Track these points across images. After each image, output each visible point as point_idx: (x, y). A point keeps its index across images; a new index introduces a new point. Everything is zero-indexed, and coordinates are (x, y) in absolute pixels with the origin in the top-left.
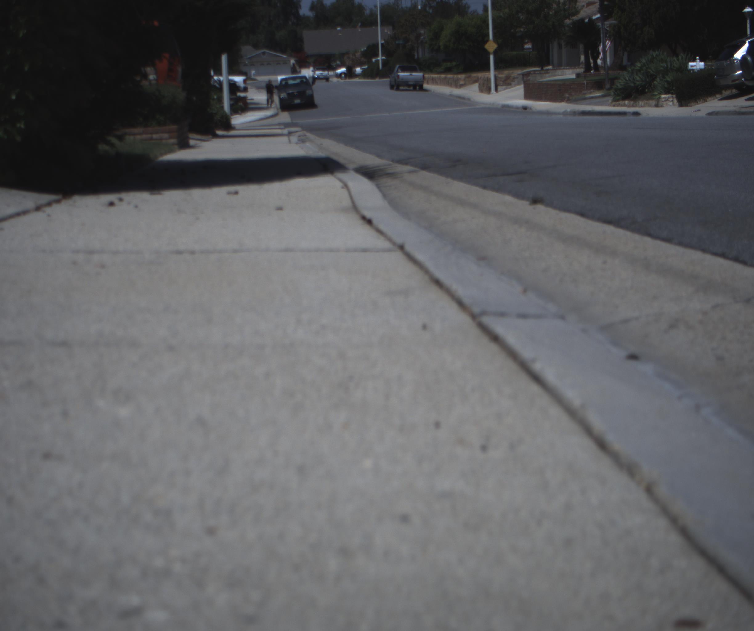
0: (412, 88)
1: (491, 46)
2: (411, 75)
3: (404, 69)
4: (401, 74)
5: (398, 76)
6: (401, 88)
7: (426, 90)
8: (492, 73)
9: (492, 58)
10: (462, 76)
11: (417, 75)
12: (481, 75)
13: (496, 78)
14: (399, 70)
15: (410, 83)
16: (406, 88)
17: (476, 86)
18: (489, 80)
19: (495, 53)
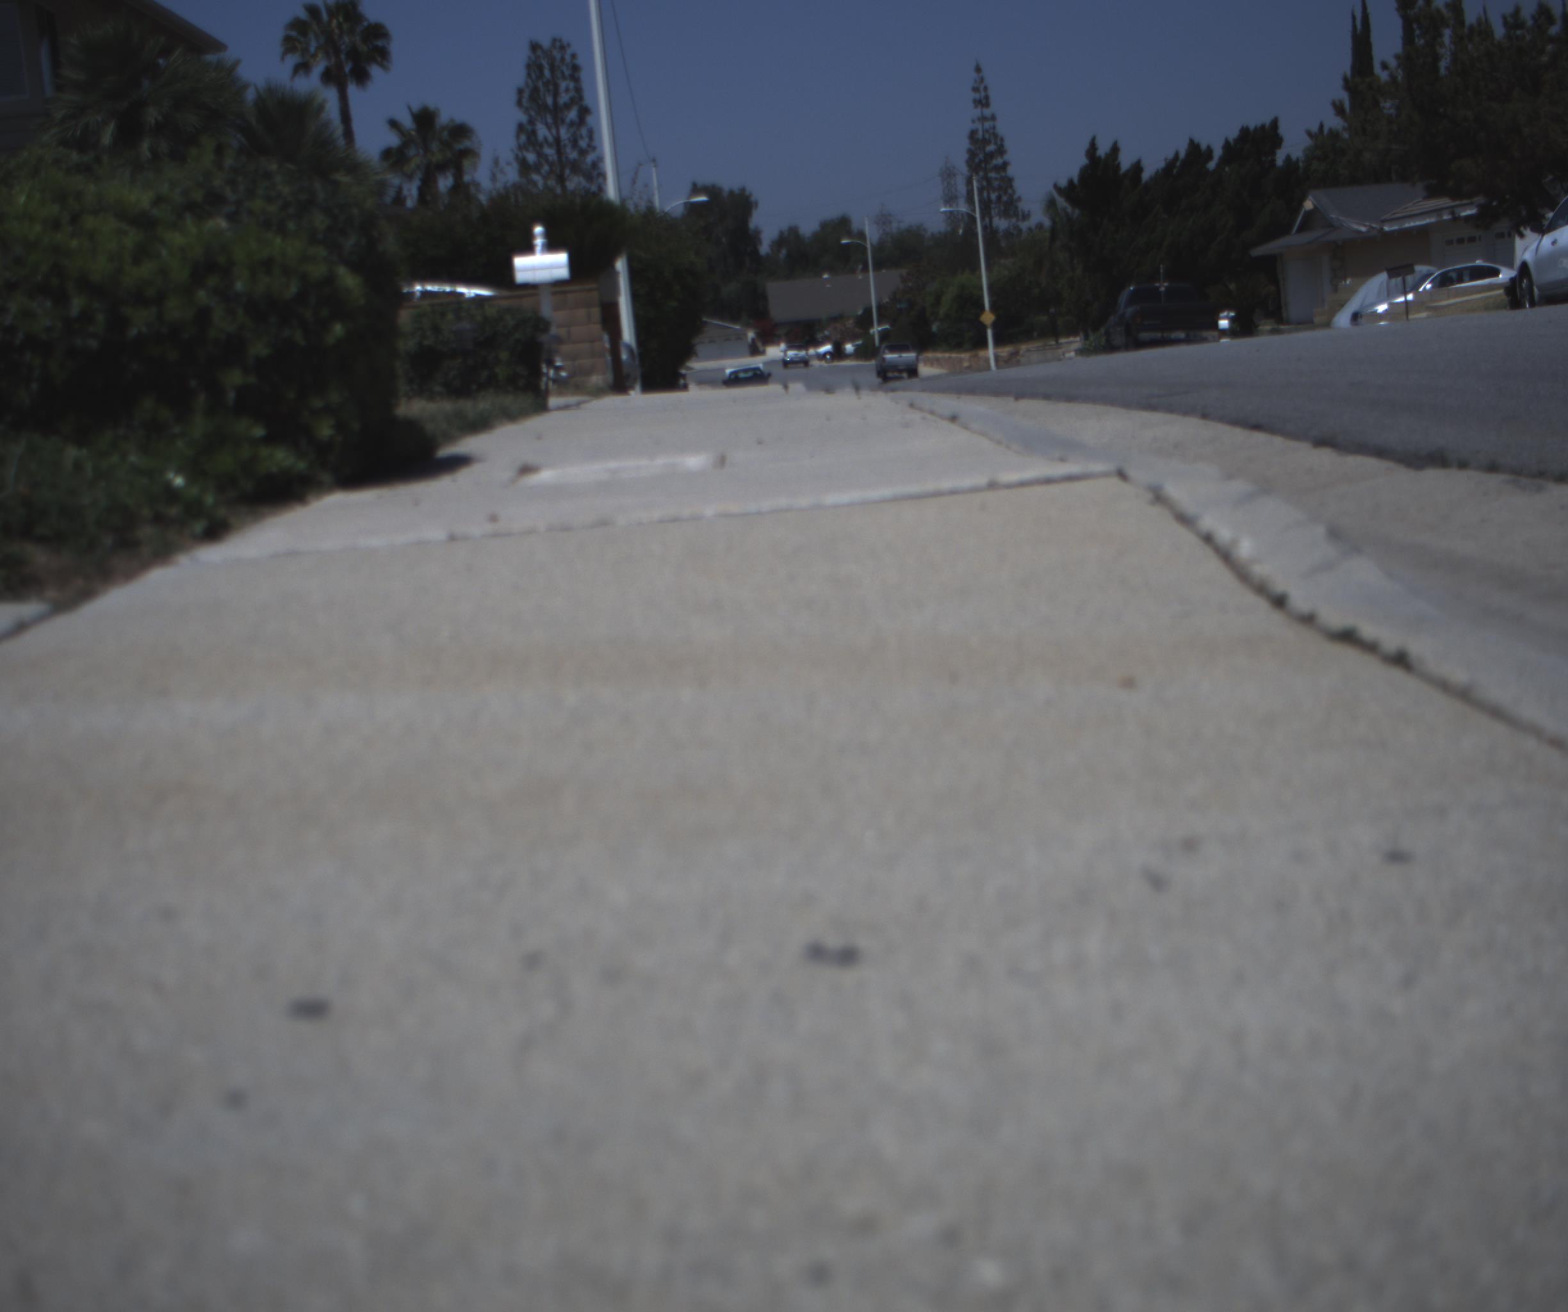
0: (905, 375)
1: (988, 318)
2: (900, 357)
3: (893, 349)
4: (890, 356)
5: (884, 359)
6: (890, 375)
7: (921, 376)
8: (991, 351)
9: (990, 333)
10: (965, 356)
11: (909, 356)
12: (982, 353)
13: (996, 357)
14: (886, 351)
15: (901, 368)
16: (896, 374)
19: (995, 325)
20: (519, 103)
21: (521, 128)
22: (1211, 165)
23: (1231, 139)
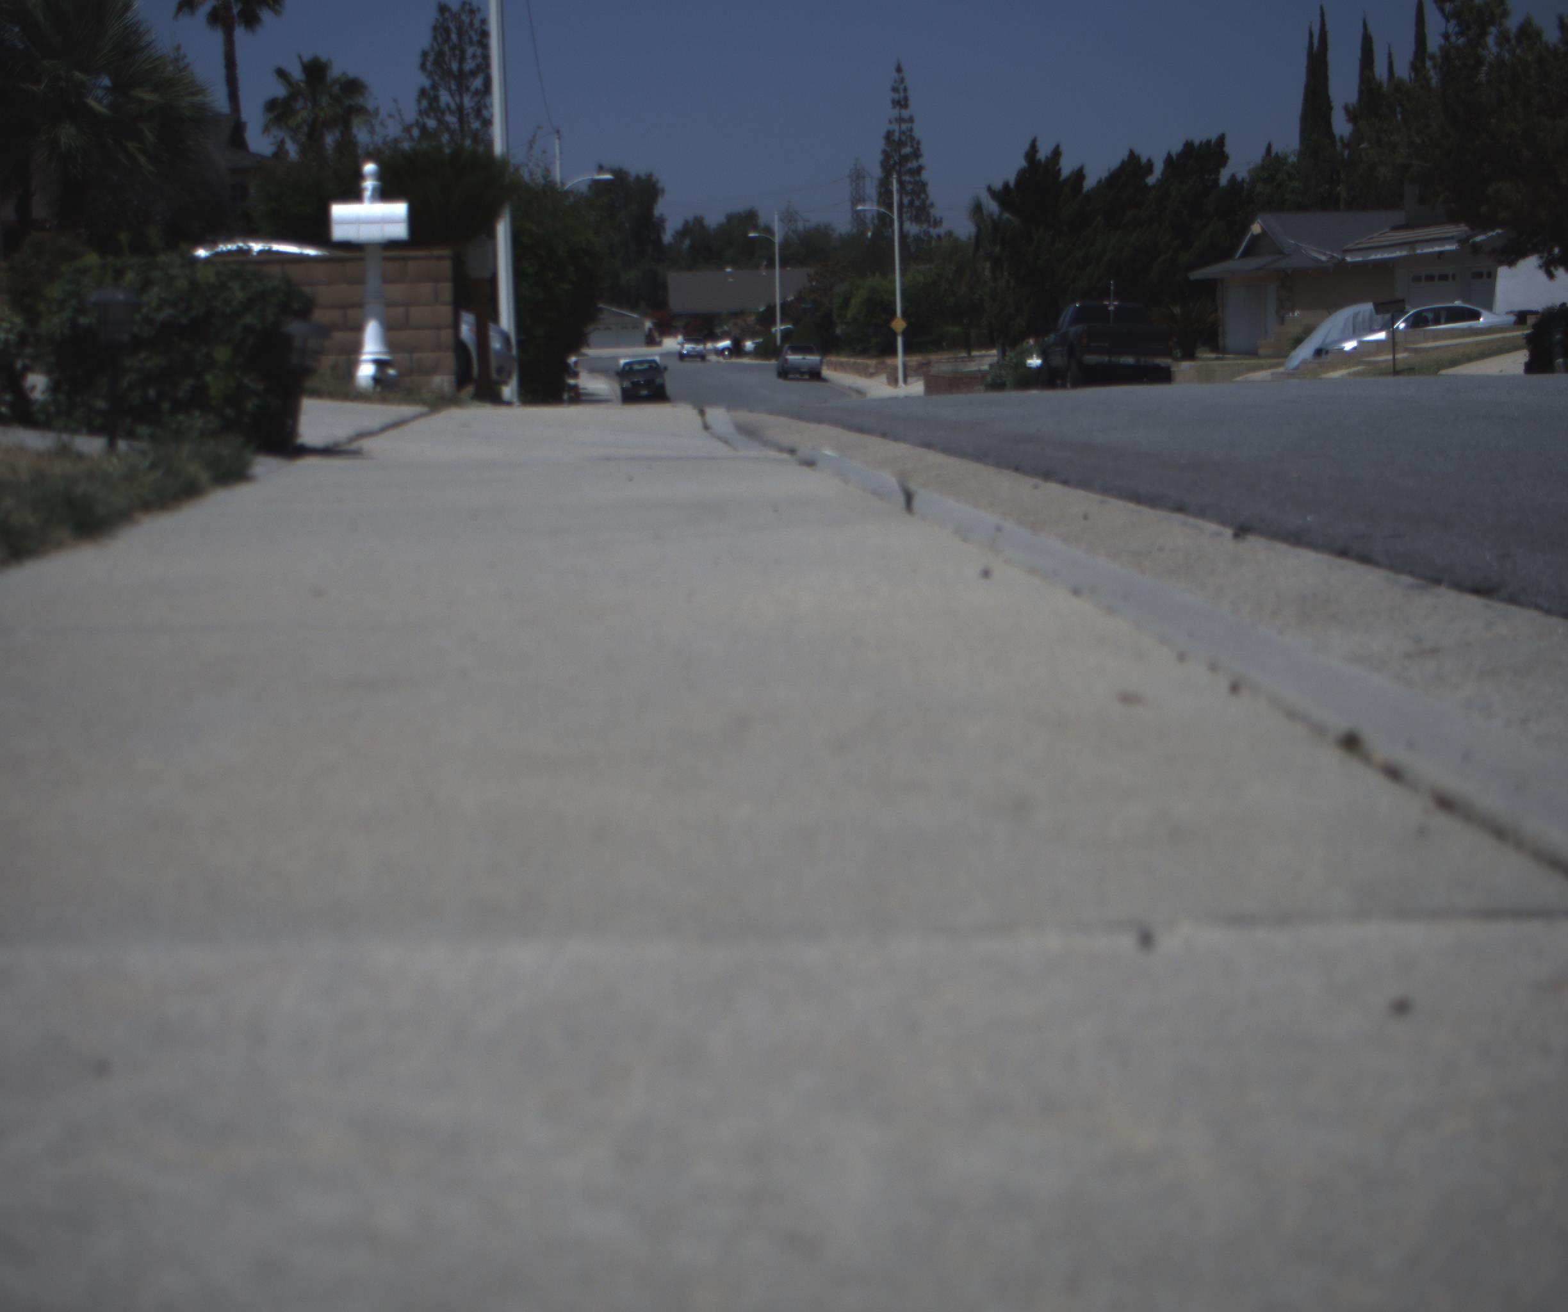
0: (807, 377)
1: (899, 324)
2: (804, 359)
3: (795, 350)
4: (793, 358)
5: (786, 360)
6: (791, 376)
7: (824, 380)
8: (900, 360)
9: (900, 340)
10: (872, 362)
11: (813, 359)
12: (889, 361)
13: (905, 366)
14: (789, 352)
15: (803, 370)
16: (798, 376)
17: (883, 378)
18: (896, 368)
19: (905, 333)
20: (423, 67)
21: (423, 93)
22: (1151, 180)
23: (1174, 154)
